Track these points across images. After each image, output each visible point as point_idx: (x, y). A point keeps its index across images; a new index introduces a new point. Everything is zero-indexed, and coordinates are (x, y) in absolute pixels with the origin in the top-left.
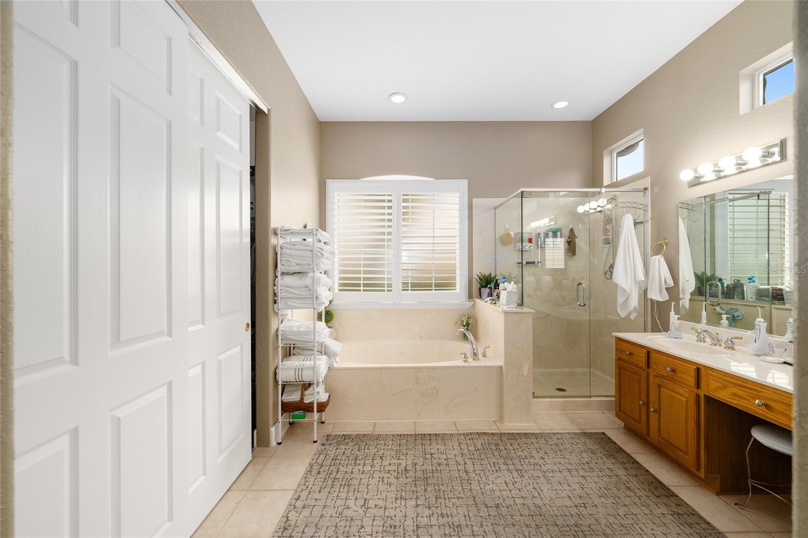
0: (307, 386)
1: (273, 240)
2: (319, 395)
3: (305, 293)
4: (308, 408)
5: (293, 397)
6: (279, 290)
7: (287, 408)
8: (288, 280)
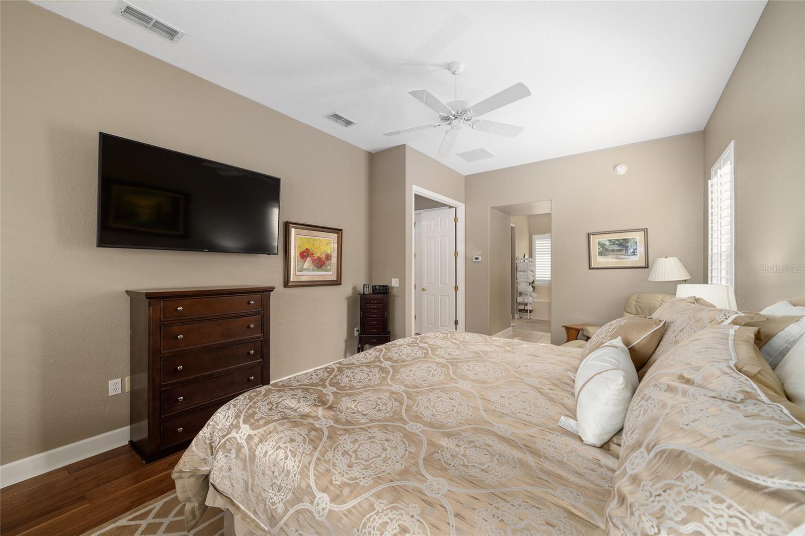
0: (526, 304)
1: (516, 261)
2: (529, 308)
3: (526, 277)
4: (526, 311)
5: (522, 307)
6: (518, 275)
7: (520, 310)
8: (520, 273)
